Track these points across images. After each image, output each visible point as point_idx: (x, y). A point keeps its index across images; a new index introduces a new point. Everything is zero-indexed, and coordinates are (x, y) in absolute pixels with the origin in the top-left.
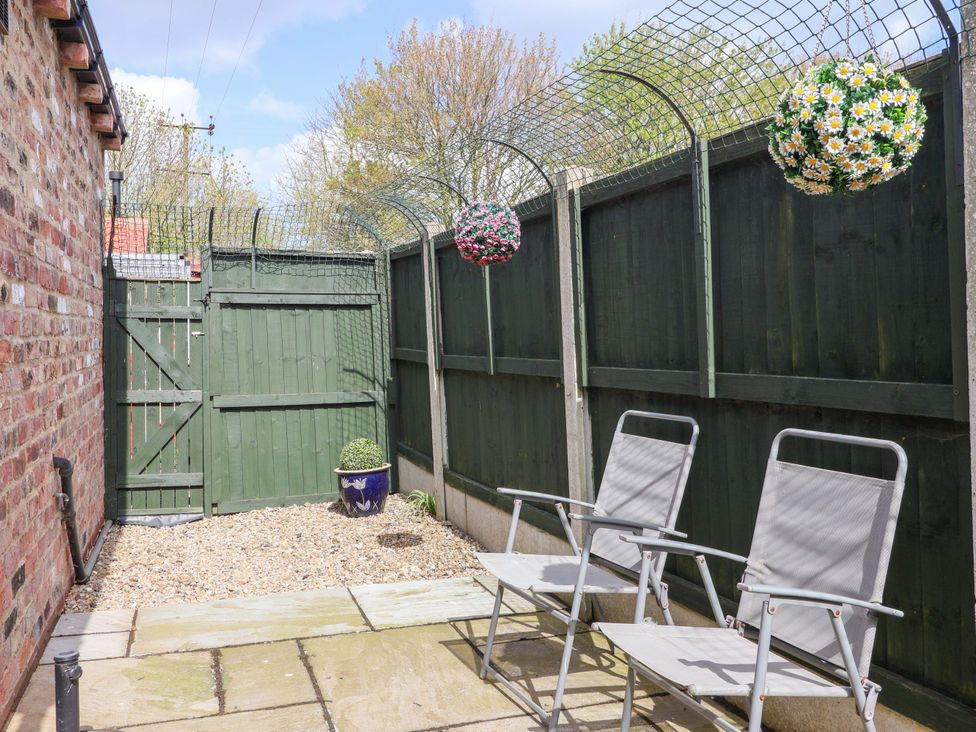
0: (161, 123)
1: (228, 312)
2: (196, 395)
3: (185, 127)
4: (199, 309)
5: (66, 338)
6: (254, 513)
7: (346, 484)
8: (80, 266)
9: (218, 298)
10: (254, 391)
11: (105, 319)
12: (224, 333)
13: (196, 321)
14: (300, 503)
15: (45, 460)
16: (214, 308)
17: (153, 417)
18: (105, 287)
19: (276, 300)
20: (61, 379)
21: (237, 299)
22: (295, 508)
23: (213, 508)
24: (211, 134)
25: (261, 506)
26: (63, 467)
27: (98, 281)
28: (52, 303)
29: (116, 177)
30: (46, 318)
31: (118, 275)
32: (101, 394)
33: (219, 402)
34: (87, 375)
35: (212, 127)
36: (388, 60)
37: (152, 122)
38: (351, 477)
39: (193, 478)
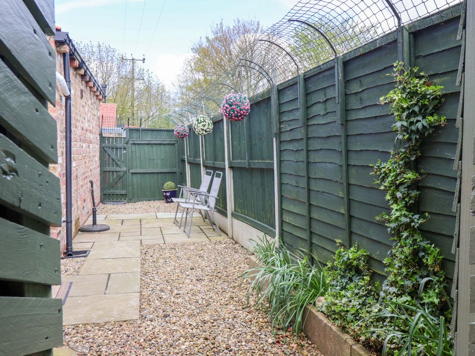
0: (123, 59)
1: (133, 146)
2: (124, 169)
3: (133, 59)
4: (125, 145)
5: (91, 154)
6: (140, 202)
7: (165, 194)
8: (94, 135)
9: (131, 142)
10: (141, 168)
11: (100, 148)
12: (132, 152)
13: (125, 148)
14: (154, 200)
15: (88, 180)
16: (130, 145)
17: (113, 175)
18: (100, 139)
19: (147, 142)
20: (91, 163)
21: (136, 142)
22: (152, 201)
23: (130, 201)
24: (144, 62)
25: (142, 201)
26: (91, 182)
27: (98, 137)
28: (89, 146)
29: (104, 86)
30: (88, 149)
31: (104, 136)
32: (99, 168)
33: (131, 171)
34: (96, 163)
35: (144, 59)
36: (211, 37)
37: (119, 59)
38: (166, 192)
39: (124, 192)
